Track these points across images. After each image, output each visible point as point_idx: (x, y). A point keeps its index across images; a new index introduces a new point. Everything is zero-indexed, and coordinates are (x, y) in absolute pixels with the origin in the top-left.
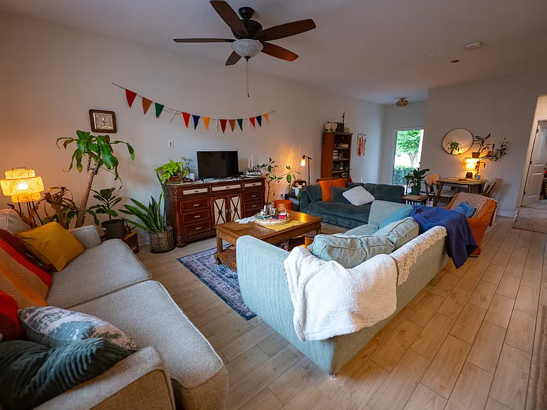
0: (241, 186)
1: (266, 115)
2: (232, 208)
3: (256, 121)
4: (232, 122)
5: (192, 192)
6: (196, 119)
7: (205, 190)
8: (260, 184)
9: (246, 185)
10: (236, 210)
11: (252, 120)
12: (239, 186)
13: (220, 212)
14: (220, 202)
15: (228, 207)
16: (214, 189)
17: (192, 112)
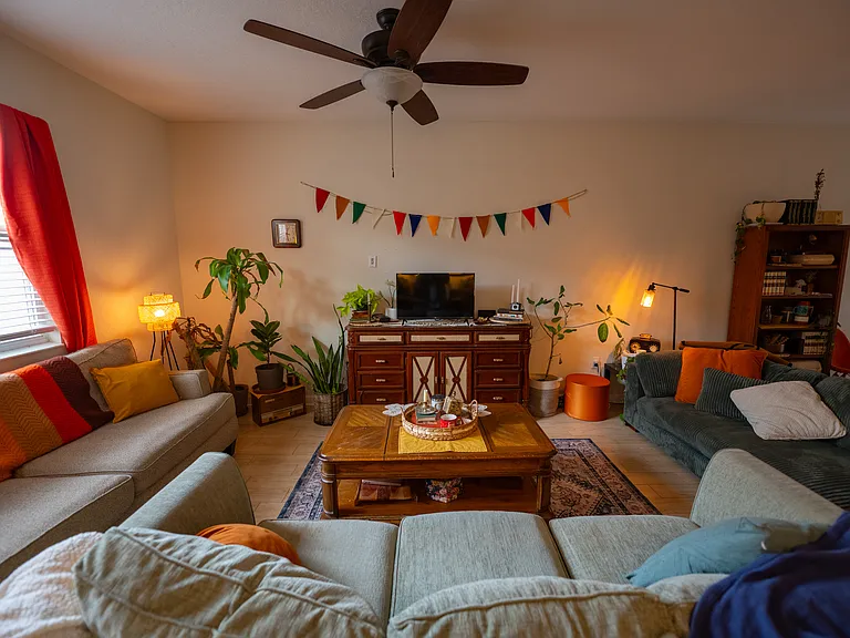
0: (472, 338)
1: (564, 202)
2: (449, 376)
3: (538, 214)
4: (483, 222)
5: (374, 339)
6: (415, 220)
7: (398, 339)
8: (516, 337)
9: (482, 338)
10: (456, 380)
11: (529, 214)
12: (466, 338)
13: (424, 380)
14: (424, 362)
15: (440, 372)
16: (415, 338)
17: (409, 210)
